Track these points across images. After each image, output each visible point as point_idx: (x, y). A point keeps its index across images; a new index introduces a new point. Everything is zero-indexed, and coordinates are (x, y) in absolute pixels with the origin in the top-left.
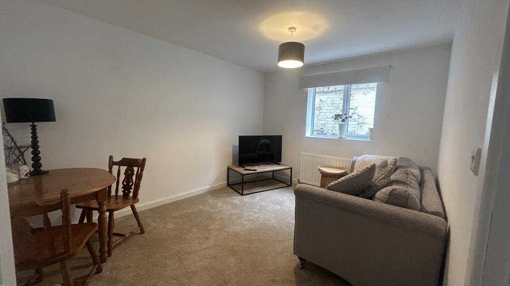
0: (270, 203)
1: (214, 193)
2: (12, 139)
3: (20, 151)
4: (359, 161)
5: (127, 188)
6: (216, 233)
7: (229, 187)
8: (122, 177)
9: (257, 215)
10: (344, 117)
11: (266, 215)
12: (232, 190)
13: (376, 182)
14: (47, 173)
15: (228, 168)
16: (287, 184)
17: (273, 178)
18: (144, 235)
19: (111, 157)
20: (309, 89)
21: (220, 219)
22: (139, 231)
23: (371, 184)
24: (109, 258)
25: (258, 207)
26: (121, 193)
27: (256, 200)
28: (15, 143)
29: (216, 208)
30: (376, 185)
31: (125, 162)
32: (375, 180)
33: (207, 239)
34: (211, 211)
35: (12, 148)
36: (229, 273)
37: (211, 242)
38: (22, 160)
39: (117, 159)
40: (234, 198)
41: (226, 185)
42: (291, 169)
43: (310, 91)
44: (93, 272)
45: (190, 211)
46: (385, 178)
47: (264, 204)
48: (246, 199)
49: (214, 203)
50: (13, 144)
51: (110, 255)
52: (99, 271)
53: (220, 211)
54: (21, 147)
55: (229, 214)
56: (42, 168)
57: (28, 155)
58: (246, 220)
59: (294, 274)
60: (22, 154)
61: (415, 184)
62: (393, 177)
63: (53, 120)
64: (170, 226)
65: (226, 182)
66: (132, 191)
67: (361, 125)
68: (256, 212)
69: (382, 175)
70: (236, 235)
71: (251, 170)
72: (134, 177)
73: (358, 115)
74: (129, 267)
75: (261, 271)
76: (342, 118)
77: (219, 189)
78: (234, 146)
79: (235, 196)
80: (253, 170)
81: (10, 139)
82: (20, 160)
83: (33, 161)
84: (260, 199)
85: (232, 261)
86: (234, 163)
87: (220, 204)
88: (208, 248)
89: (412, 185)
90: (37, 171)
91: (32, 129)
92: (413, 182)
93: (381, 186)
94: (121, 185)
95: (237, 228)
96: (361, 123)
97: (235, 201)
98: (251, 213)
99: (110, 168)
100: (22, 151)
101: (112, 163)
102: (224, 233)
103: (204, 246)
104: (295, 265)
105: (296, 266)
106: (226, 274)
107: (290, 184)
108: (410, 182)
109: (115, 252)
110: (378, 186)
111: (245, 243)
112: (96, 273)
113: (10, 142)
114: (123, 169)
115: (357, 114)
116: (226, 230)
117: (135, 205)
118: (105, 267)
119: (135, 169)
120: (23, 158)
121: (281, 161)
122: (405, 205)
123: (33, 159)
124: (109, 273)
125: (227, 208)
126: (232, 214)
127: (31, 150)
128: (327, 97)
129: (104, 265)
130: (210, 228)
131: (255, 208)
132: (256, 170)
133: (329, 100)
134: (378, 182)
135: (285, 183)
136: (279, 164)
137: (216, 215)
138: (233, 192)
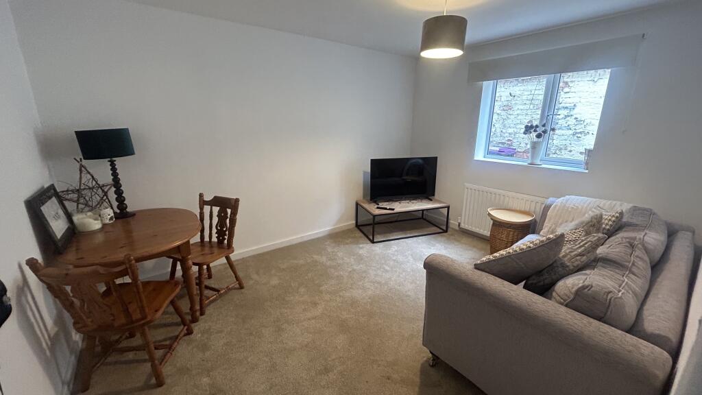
0: (410, 257)
1: (337, 237)
2: (93, 177)
3: (103, 191)
4: (556, 206)
5: (221, 234)
6: (327, 297)
7: (359, 228)
8: (215, 220)
9: (387, 276)
10: (540, 130)
11: (399, 276)
12: (361, 234)
13: (566, 259)
14: (133, 215)
15: (357, 204)
16: (441, 229)
17: (422, 218)
18: (243, 290)
19: (201, 196)
20: (485, 83)
21: (338, 276)
22: (238, 286)
23: (555, 261)
24: (202, 317)
25: (392, 263)
26: (215, 239)
27: (390, 251)
28: (96, 182)
29: (335, 259)
30: (563, 266)
31: (217, 201)
32: (564, 256)
33: (315, 304)
34: (329, 263)
35: (94, 187)
36: (334, 357)
37: (318, 311)
38: (107, 201)
39: (208, 198)
40: (361, 246)
41: (354, 226)
42: (448, 207)
43: (487, 86)
44: (183, 334)
45: (301, 262)
46: (583, 255)
47: (400, 258)
48: (378, 248)
49: (333, 252)
50: (94, 183)
51: (202, 314)
52: (190, 332)
53: (339, 265)
54: (103, 186)
55: (350, 270)
56: (128, 210)
57: (112, 196)
58: (371, 282)
59: (419, 373)
60: (106, 194)
61: (643, 267)
62: (601, 251)
63: (132, 153)
64: (275, 281)
65: (354, 222)
66: (226, 237)
67: (579, 135)
68: (387, 271)
69: (580, 247)
70: (354, 303)
71: (386, 209)
72: (228, 221)
73: (576, 118)
74: (221, 332)
75: (377, 360)
76: (540, 131)
77: (343, 231)
78: (365, 173)
79: (363, 243)
80: (390, 209)
81: (90, 177)
82: (105, 201)
83: (117, 202)
84: (396, 251)
85: (341, 340)
86: (364, 196)
87: (340, 254)
88: (314, 318)
89: (634, 270)
90: (123, 214)
91: (111, 165)
92: (640, 263)
93: (572, 268)
94: (214, 230)
95: (356, 293)
96: (581, 133)
97: (361, 252)
98: (379, 272)
99: (202, 209)
100: (106, 190)
101: (203, 203)
102: (338, 299)
103: (309, 315)
104: (425, 359)
105: (426, 361)
106: (329, 359)
107: (444, 228)
108: (633, 264)
109: (209, 311)
110: (567, 266)
111: (363, 316)
112: (185, 335)
113: (91, 181)
114: (216, 210)
115: (575, 116)
116: (341, 294)
117: (230, 255)
118: (196, 328)
119: (229, 211)
120: (107, 198)
121: (434, 195)
122: (602, 315)
123: (117, 199)
124: (200, 335)
125: (348, 261)
126: (354, 270)
127: (113, 189)
128: (522, 88)
129: (197, 326)
130: (321, 288)
131: (387, 265)
132: (393, 209)
133: (526, 93)
134: (570, 260)
135: (439, 227)
136: (431, 200)
137: (332, 270)
138: (361, 237)
